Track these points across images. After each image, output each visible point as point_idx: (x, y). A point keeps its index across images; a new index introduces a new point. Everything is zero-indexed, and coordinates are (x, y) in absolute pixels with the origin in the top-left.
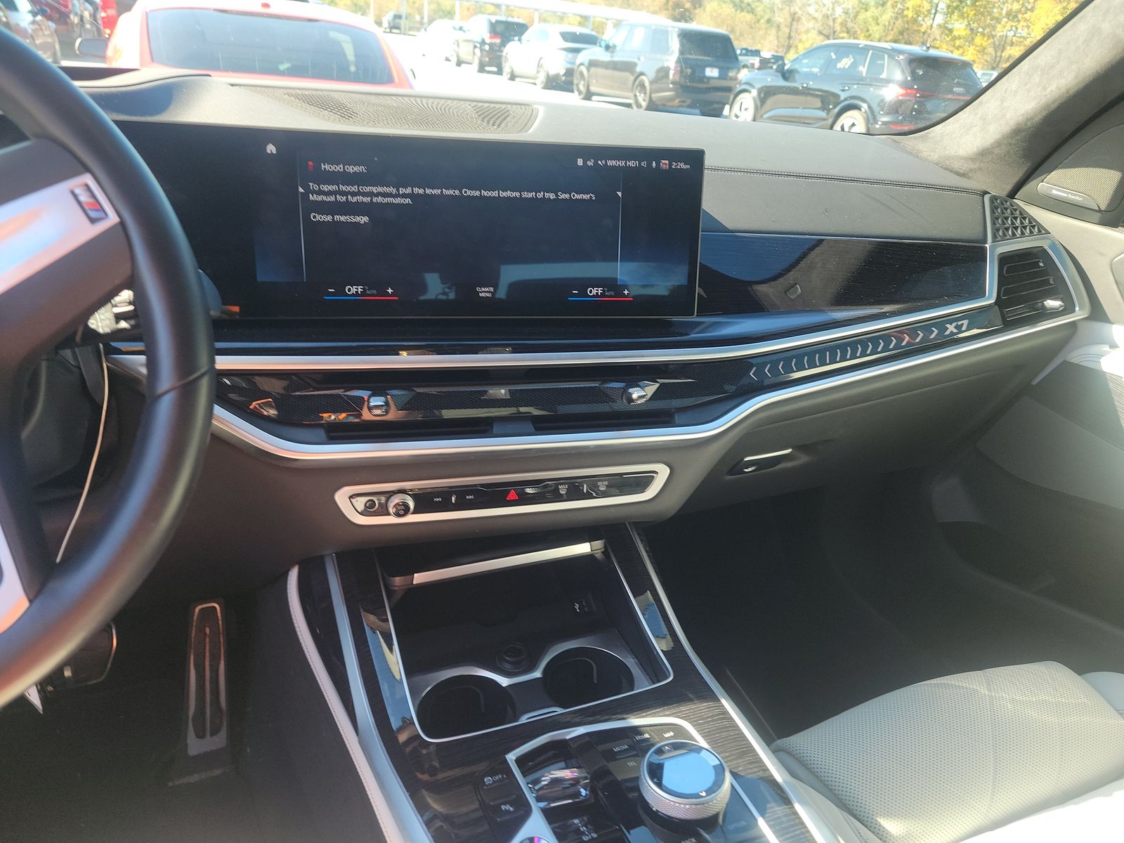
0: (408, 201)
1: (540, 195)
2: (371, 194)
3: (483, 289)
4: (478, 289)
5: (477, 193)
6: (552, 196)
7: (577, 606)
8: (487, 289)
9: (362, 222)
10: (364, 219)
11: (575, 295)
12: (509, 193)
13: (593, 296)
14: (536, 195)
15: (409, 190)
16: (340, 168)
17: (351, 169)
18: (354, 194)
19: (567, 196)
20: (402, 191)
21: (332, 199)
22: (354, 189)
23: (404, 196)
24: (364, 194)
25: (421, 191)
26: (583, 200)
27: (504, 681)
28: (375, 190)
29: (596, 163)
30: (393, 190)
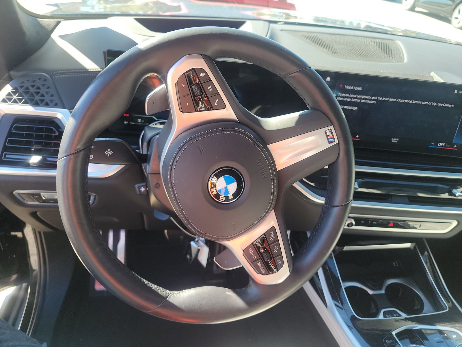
0: (375, 102)
1: (430, 103)
2: (361, 99)
3: (394, 139)
4: (392, 139)
5: (403, 101)
6: (435, 104)
7: (394, 264)
8: (396, 139)
9: (354, 109)
10: (355, 108)
11: (433, 145)
12: (417, 102)
13: (440, 146)
14: (428, 104)
15: (376, 98)
16: (352, 88)
17: (356, 88)
18: (354, 98)
19: (441, 105)
20: (373, 98)
21: (345, 99)
22: (355, 96)
23: (374, 100)
24: (358, 99)
25: (381, 99)
26: (448, 107)
27: (370, 292)
28: (363, 97)
29: (458, 92)
30: (370, 98)
